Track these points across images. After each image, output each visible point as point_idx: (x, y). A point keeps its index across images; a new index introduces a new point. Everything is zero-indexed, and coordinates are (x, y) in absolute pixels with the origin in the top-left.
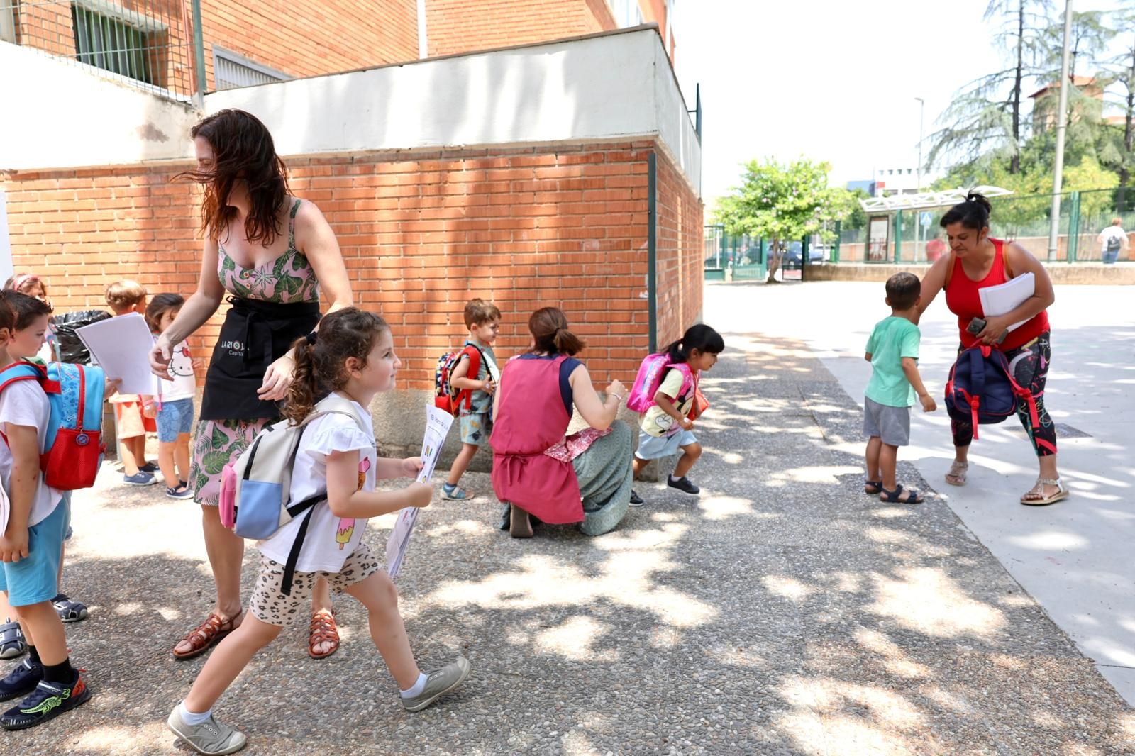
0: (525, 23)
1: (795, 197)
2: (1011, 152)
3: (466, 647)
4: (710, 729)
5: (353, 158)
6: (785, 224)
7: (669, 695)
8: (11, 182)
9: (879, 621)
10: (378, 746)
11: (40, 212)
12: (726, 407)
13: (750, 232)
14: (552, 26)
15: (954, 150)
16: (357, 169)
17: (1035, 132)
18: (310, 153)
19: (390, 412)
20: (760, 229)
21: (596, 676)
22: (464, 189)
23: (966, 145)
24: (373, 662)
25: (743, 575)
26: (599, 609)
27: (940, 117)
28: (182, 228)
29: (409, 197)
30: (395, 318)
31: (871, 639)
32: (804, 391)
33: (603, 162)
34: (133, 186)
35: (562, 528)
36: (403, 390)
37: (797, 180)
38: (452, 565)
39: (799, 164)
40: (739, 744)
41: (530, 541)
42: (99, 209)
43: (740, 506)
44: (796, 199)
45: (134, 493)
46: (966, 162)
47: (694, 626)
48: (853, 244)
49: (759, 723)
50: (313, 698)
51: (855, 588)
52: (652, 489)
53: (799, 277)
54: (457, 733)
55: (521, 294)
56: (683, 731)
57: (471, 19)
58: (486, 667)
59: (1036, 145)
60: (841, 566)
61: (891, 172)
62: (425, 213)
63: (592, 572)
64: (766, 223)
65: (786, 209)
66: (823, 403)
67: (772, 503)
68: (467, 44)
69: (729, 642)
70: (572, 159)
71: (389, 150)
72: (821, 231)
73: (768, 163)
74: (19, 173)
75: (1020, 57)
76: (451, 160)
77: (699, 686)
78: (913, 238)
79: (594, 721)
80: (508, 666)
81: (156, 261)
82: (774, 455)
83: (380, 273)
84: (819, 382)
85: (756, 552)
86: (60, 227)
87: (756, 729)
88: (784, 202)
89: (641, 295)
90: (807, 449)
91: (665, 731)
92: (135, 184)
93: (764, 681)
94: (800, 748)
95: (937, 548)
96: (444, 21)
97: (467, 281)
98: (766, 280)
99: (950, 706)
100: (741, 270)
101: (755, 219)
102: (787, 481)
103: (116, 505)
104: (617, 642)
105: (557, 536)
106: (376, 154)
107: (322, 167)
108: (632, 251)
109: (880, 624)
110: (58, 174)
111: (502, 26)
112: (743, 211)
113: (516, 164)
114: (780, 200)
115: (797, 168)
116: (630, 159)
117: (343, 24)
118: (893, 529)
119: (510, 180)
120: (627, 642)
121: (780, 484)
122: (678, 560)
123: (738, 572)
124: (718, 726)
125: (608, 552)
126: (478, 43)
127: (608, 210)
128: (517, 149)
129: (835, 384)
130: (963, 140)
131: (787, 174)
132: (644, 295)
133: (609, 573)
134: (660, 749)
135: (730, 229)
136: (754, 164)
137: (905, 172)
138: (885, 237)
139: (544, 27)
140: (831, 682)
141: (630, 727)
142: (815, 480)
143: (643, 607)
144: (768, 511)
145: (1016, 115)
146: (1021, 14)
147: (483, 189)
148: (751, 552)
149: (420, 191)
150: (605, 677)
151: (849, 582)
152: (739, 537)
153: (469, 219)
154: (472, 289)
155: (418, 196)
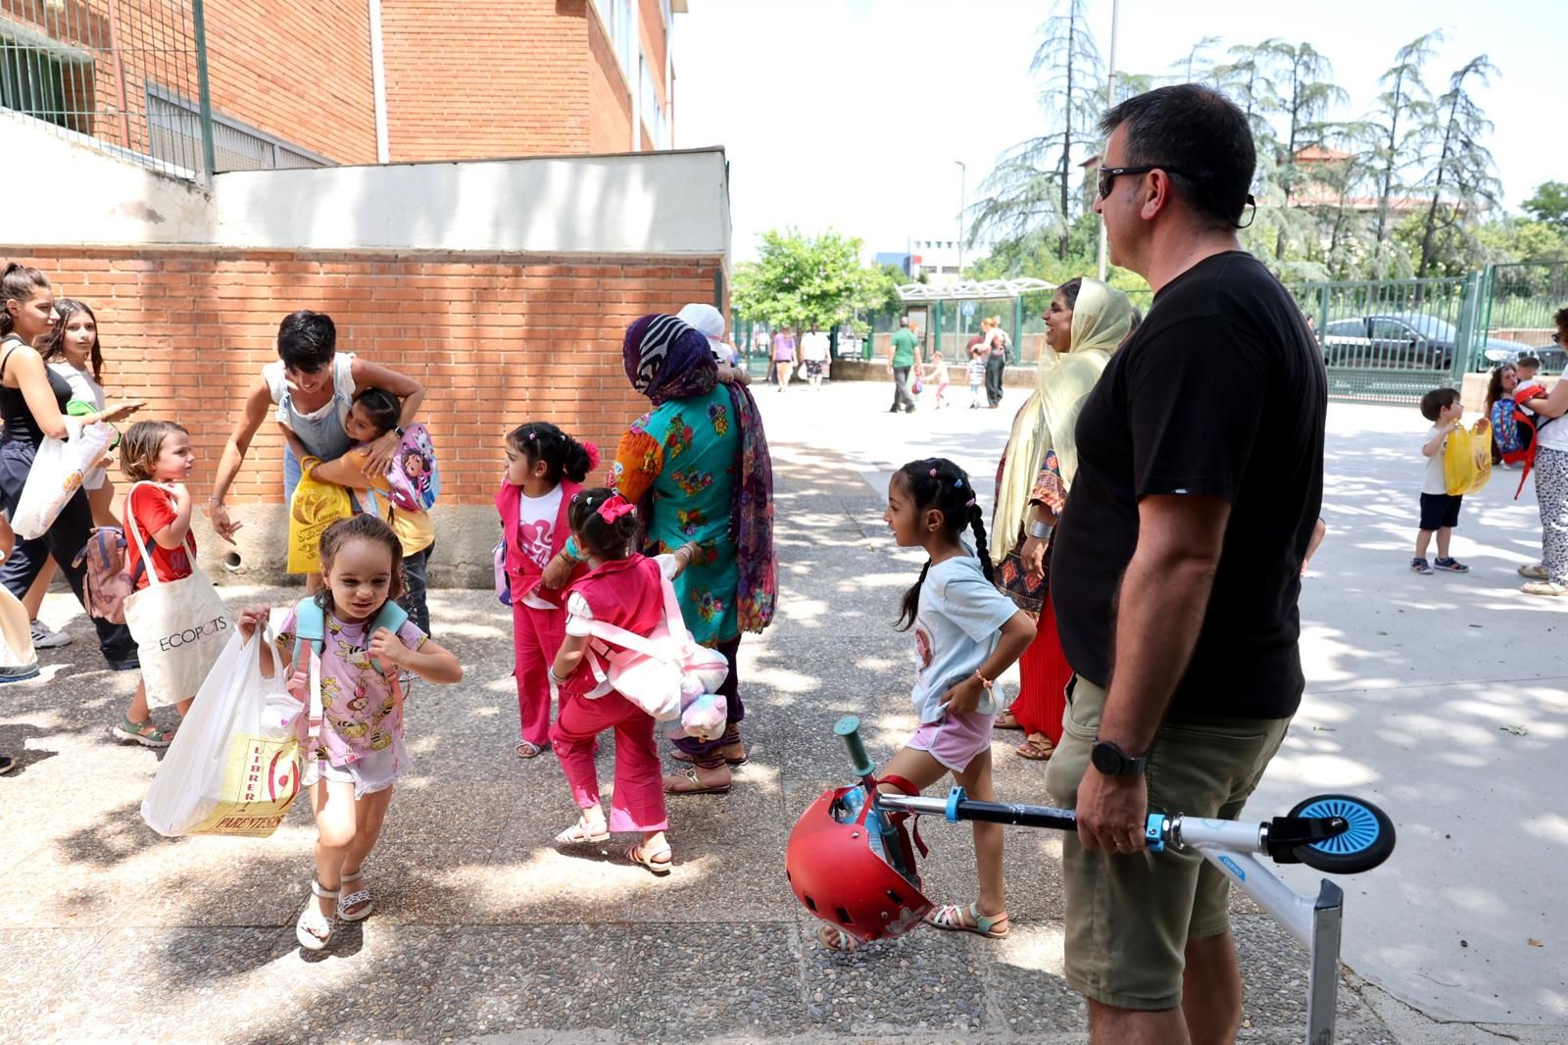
0: (513, 63)
1: (822, 279)
2: (1060, 232)
5: (397, 257)
6: (811, 311)
13: (769, 318)
14: (548, 69)
15: (999, 225)
16: (402, 268)
17: (1085, 209)
20: (781, 316)
23: (1012, 220)
27: (983, 184)
29: (461, 301)
33: (670, 277)
34: (113, 272)
36: (452, 505)
37: (823, 257)
39: (826, 238)
44: (824, 281)
46: (1012, 239)
48: (886, 334)
57: (442, 49)
59: (1087, 223)
61: (929, 244)
64: (788, 309)
65: (812, 292)
68: (437, 80)
71: (439, 251)
72: (852, 321)
73: (790, 235)
75: (1068, 120)
78: (953, 329)
81: (144, 359)
84: (864, 498)
88: (810, 284)
92: (117, 269)
96: (406, 48)
101: (775, 304)
106: (424, 254)
107: (359, 263)
111: (483, 62)
112: (761, 293)
114: (805, 282)
115: (824, 243)
116: (697, 276)
117: (287, 50)
126: (452, 80)
129: (878, 500)
130: (1009, 213)
131: (812, 250)
136: (774, 235)
137: (944, 245)
138: (924, 331)
139: (537, 69)
145: (1064, 188)
146: (1070, 70)
155: (472, 300)
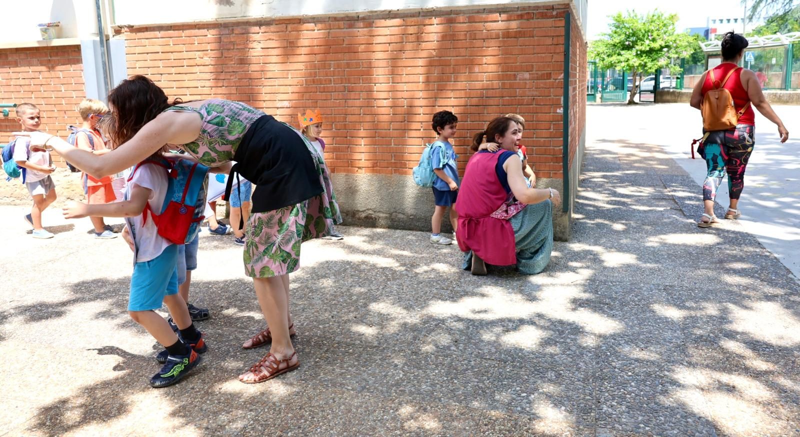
1: (650, 41)
3: (456, 342)
4: (628, 396)
5: (358, 16)
6: (643, 61)
7: (597, 375)
8: (129, 33)
9: (737, 335)
10: (410, 398)
11: (148, 53)
12: (609, 192)
13: (616, 66)
16: (361, 24)
18: (330, 13)
19: (380, 190)
20: (623, 64)
21: (546, 362)
22: (434, 37)
24: (396, 349)
25: (637, 303)
26: (541, 322)
28: (241, 64)
29: (396, 43)
30: (385, 125)
31: (732, 346)
32: (665, 182)
33: (533, 18)
34: (209, 36)
35: (505, 270)
36: (389, 175)
37: (652, 28)
38: (435, 291)
39: (653, 16)
40: (649, 405)
41: (485, 277)
42: (186, 51)
43: (629, 259)
44: (651, 42)
45: (213, 241)
46: (781, 13)
47: (608, 334)
48: (692, 76)
49: (661, 394)
50: (362, 369)
51: (717, 313)
52: (564, 246)
53: (653, 100)
54: (460, 392)
55: (473, 109)
56: (610, 396)
58: (471, 354)
60: (707, 300)
61: (721, 21)
62: (407, 54)
63: (532, 299)
64: (628, 60)
65: (643, 49)
66: (680, 190)
67: (652, 257)
69: (633, 345)
70: (511, 16)
71: (384, 11)
72: (669, 66)
73: (630, 15)
74: (135, 27)
76: (426, 18)
77: (616, 370)
79: (549, 388)
80: (486, 354)
81: (223, 86)
82: (648, 225)
83: (376, 95)
84: (676, 176)
85: (644, 289)
86: (160, 64)
87: (659, 397)
88: (642, 45)
89: (558, 111)
90: (672, 222)
91: (598, 396)
92: (211, 34)
93: (661, 369)
94: (690, 409)
95: (774, 289)
97: (436, 100)
98: (627, 102)
99: (792, 388)
100: (607, 94)
101: (620, 57)
102: (660, 243)
103: (203, 248)
104: (556, 342)
105: (503, 275)
106: (374, 14)
107: (337, 22)
108: (552, 80)
109: (738, 336)
110: (160, 28)
112: (611, 51)
113: (471, 20)
114: (639, 43)
115: (651, 19)
116: (552, 17)
118: (740, 276)
119: (467, 31)
120: (563, 342)
121: (656, 245)
122: (590, 292)
123: (633, 301)
124: (633, 394)
125: (540, 285)
127: (535, 52)
128: (472, 10)
129: (688, 177)
131: (644, 24)
132: (560, 111)
133: (543, 299)
134: (596, 407)
135: (600, 64)
136: (619, 16)
137: (725, 21)
140: (708, 371)
141: (574, 393)
142: (680, 243)
143: (571, 321)
144: (649, 262)
147: (448, 37)
148: (640, 288)
149: (405, 39)
150: (552, 363)
151: (712, 309)
152: (631, 279)
153: (437, 58)
154: (439, 106)
155: (403, 42)
